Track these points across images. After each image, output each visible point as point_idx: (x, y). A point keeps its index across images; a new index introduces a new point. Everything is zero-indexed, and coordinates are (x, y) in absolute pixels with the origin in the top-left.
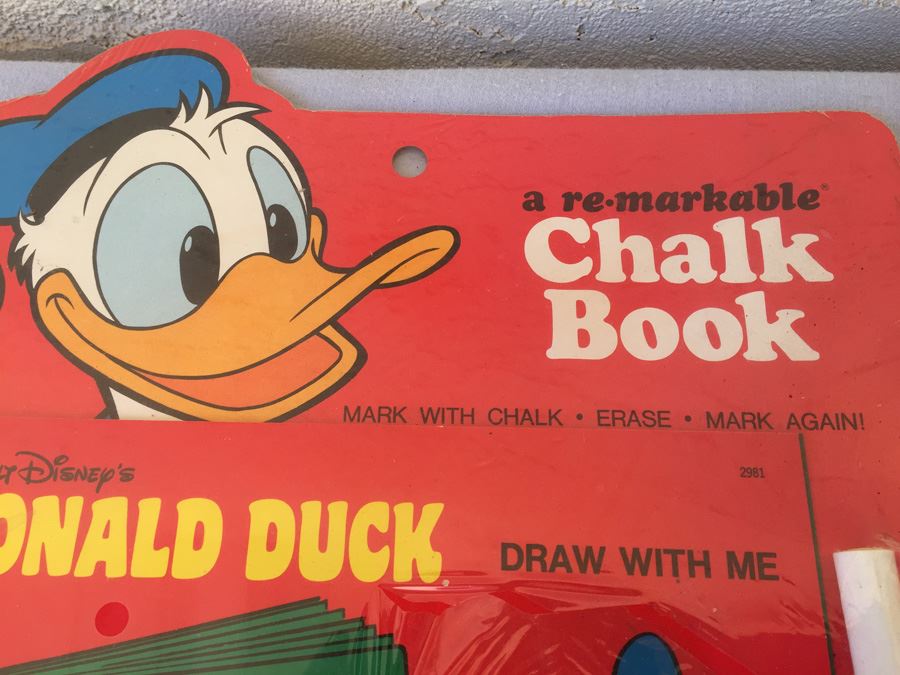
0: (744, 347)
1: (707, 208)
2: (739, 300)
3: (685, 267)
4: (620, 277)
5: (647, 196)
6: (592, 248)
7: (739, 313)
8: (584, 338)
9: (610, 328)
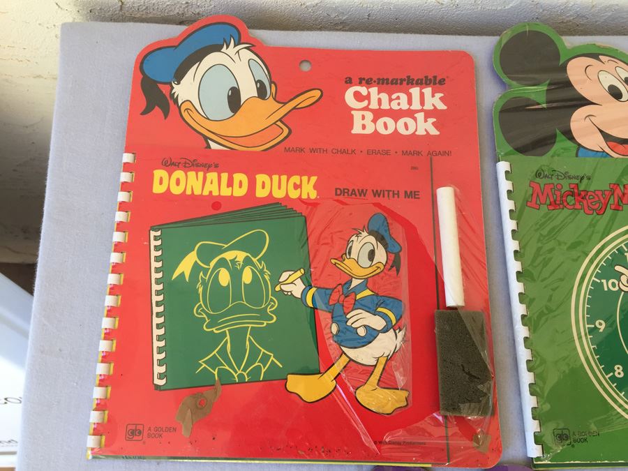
0: (416, 130)
1: (408, 84)
2: (416, 115)
3: (399, 104)
4: (377, 107)
5: (388, 79)
6: (368, 97)
7: (415, 119)
8: (364, 127)
9: (373, 124)
